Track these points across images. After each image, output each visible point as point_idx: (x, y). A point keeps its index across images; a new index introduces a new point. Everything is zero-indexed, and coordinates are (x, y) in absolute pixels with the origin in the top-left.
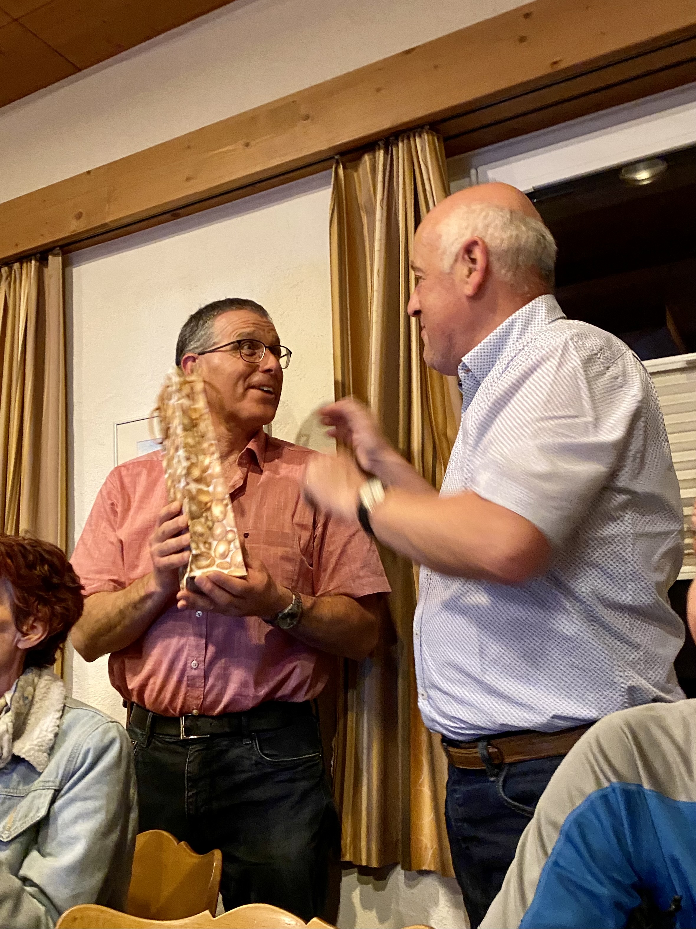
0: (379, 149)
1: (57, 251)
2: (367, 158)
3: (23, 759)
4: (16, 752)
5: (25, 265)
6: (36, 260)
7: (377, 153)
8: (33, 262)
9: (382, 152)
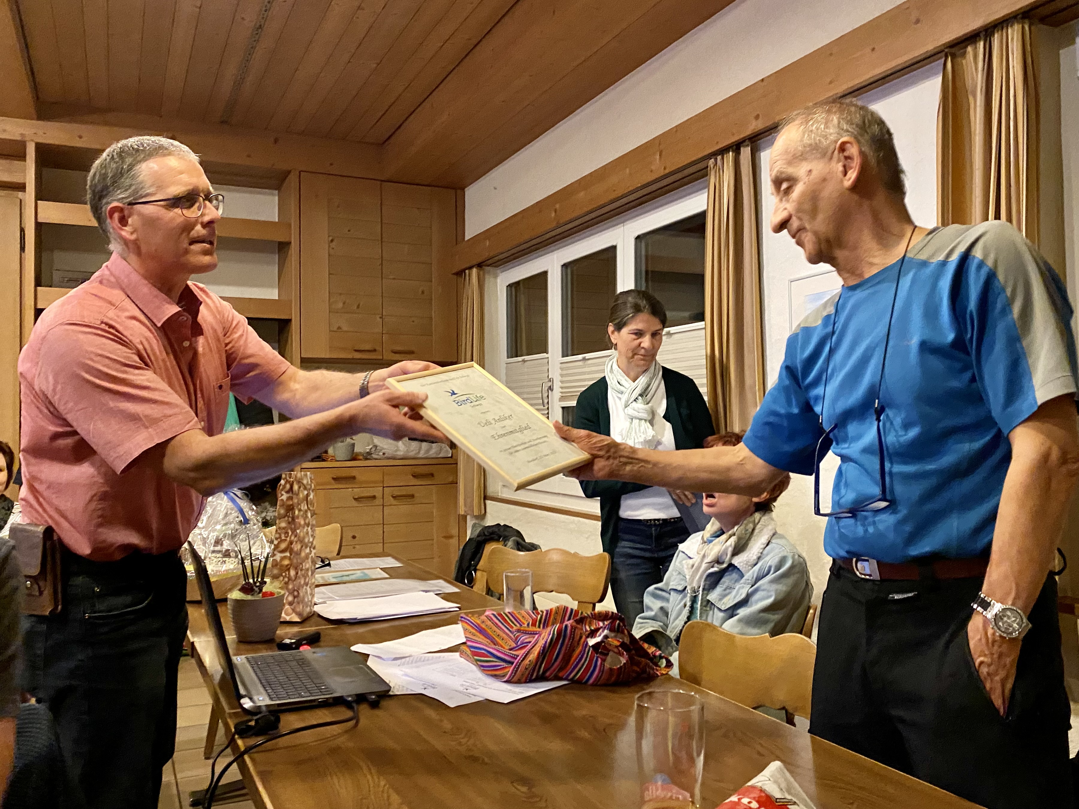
0: (980, 40)
1: (747, 142)
2: (970, 49)
3: (736, 567)
4: (733, 562)
5: (725, 156)
6: (733, 151)
7: (978, 45)
8: (731, 153)
9: (982, 43)
